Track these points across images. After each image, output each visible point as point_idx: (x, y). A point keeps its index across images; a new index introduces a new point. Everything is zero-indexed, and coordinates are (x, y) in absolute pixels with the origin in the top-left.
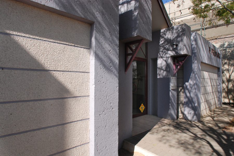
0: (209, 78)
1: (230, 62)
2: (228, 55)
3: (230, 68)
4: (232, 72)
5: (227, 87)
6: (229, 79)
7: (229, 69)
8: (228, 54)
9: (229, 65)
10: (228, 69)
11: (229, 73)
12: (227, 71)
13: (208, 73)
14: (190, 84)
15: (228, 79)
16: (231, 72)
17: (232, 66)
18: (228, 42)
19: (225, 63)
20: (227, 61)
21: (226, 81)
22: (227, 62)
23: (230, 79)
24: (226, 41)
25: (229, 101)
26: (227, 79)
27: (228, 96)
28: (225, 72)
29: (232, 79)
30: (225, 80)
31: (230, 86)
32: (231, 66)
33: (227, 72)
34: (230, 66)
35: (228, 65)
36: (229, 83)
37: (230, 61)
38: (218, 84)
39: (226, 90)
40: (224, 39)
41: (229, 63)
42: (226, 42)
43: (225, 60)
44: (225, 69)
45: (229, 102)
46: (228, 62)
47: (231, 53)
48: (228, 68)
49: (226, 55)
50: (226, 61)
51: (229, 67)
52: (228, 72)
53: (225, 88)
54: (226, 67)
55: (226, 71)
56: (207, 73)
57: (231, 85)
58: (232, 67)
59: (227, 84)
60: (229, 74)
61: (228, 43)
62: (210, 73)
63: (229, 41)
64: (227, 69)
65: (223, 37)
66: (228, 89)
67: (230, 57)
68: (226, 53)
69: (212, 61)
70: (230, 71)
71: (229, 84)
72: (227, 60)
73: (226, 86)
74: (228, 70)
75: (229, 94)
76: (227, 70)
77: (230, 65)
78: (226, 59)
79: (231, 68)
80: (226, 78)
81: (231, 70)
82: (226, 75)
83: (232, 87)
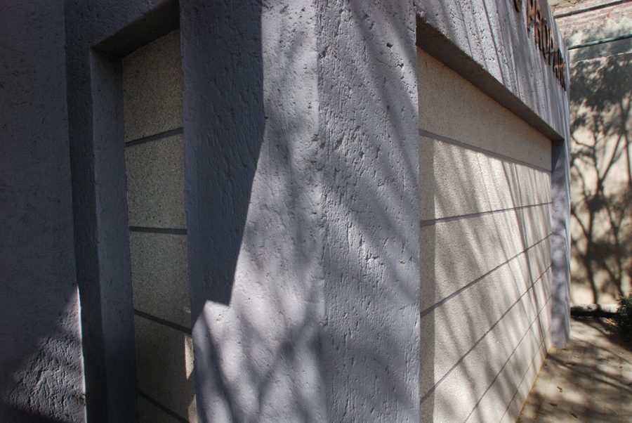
0: (511, 206)
1: (603, 114)
2: (594, 81)
3: (601, 143)
4: (612, 162)
5: (588, 234)
6: (597, 196)
7: (598, 146)
8: (592, 76)
9: (595, 130)
10: (593, 148)
11: (595, 165)
12: (586, 158)
13: (507, 165)
14: (247, 330)
15: (590, 198)
16: (604, 161)
17: (610, 132)
18: (584, 31)
19: (580, 122)
20: (589, 109)
21: (582, 203)
22: (584, 115)
23: (603, 195)
24: (578, 26)
25: (596, 300)
26: (586, 198)
27: (590, 277)
28: (577, 162)
29: (612, 196)
30: (578, 203)
31: (602, 227)
32: (605, 133)
33: (587, 163)
34: (600, 136)
35: (590, 128)
36: (596, 215)
37: (601, 108)
38: (553, 224)
39: (582, 246)
40: (565, 18)
41: (597, 119)
42: (575, 31)
43: (580, 103)
44: (579, 147)
45: (594, 307)
46: (594, 113)
47: (605, 69)
48: (591, 142)
49: (582, 78)
50: (582, 110)
51: (595, 138)
52: (590, 160)
53: (579, 239)
54: (583, 137)
55: (583, 160)
56: (496, 164)
57: (607, 226)
58: (611, 135)
59: (585, 218)
60: (598, 172)
61: (586, 37)
62: (519, 167)
63: (589, 26)
64: (585, 149)
65: (565, 11)
66: (590, 244)
67: (599, 90)
68: (585, 70)
69: (532, 80)
70: (598, 155)
71: (596, 221)
72: (587, 105)
73: (580, 229)
74: (591, 153)
75: (594, 265)
76: (588, 154)
77: (601, 128)
78: (585, 100)
79: (606, 141)
80: (584, 193)
81: (604, 153)
82: (580, 175)
83: (608, 233)
